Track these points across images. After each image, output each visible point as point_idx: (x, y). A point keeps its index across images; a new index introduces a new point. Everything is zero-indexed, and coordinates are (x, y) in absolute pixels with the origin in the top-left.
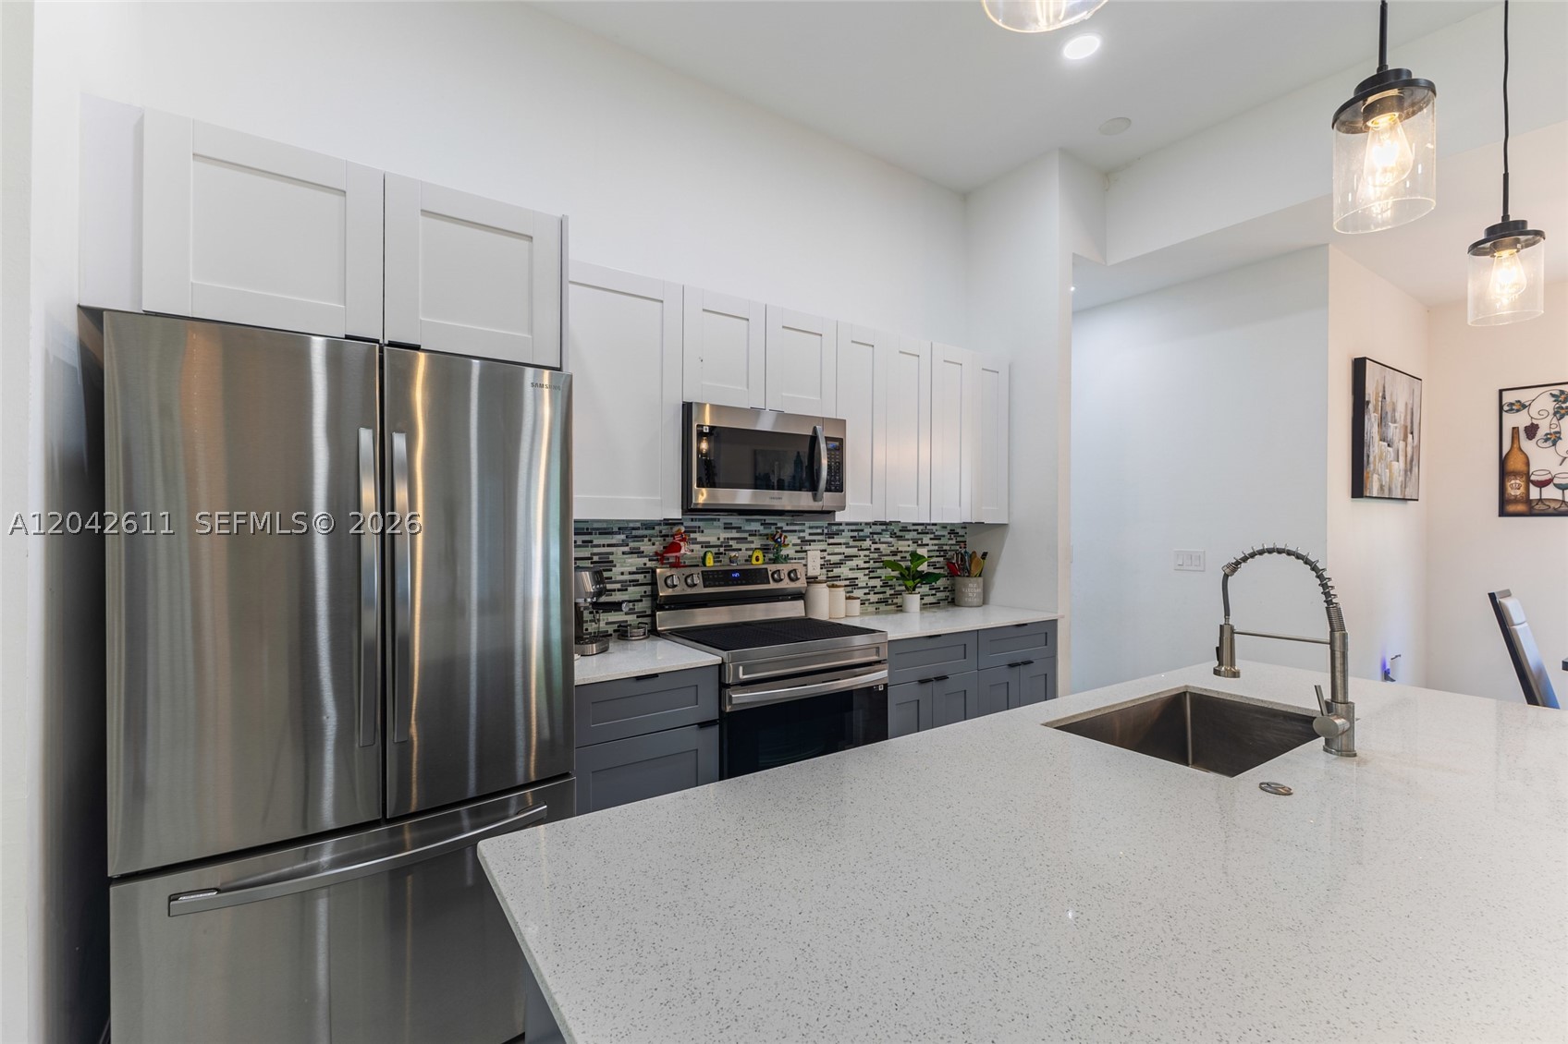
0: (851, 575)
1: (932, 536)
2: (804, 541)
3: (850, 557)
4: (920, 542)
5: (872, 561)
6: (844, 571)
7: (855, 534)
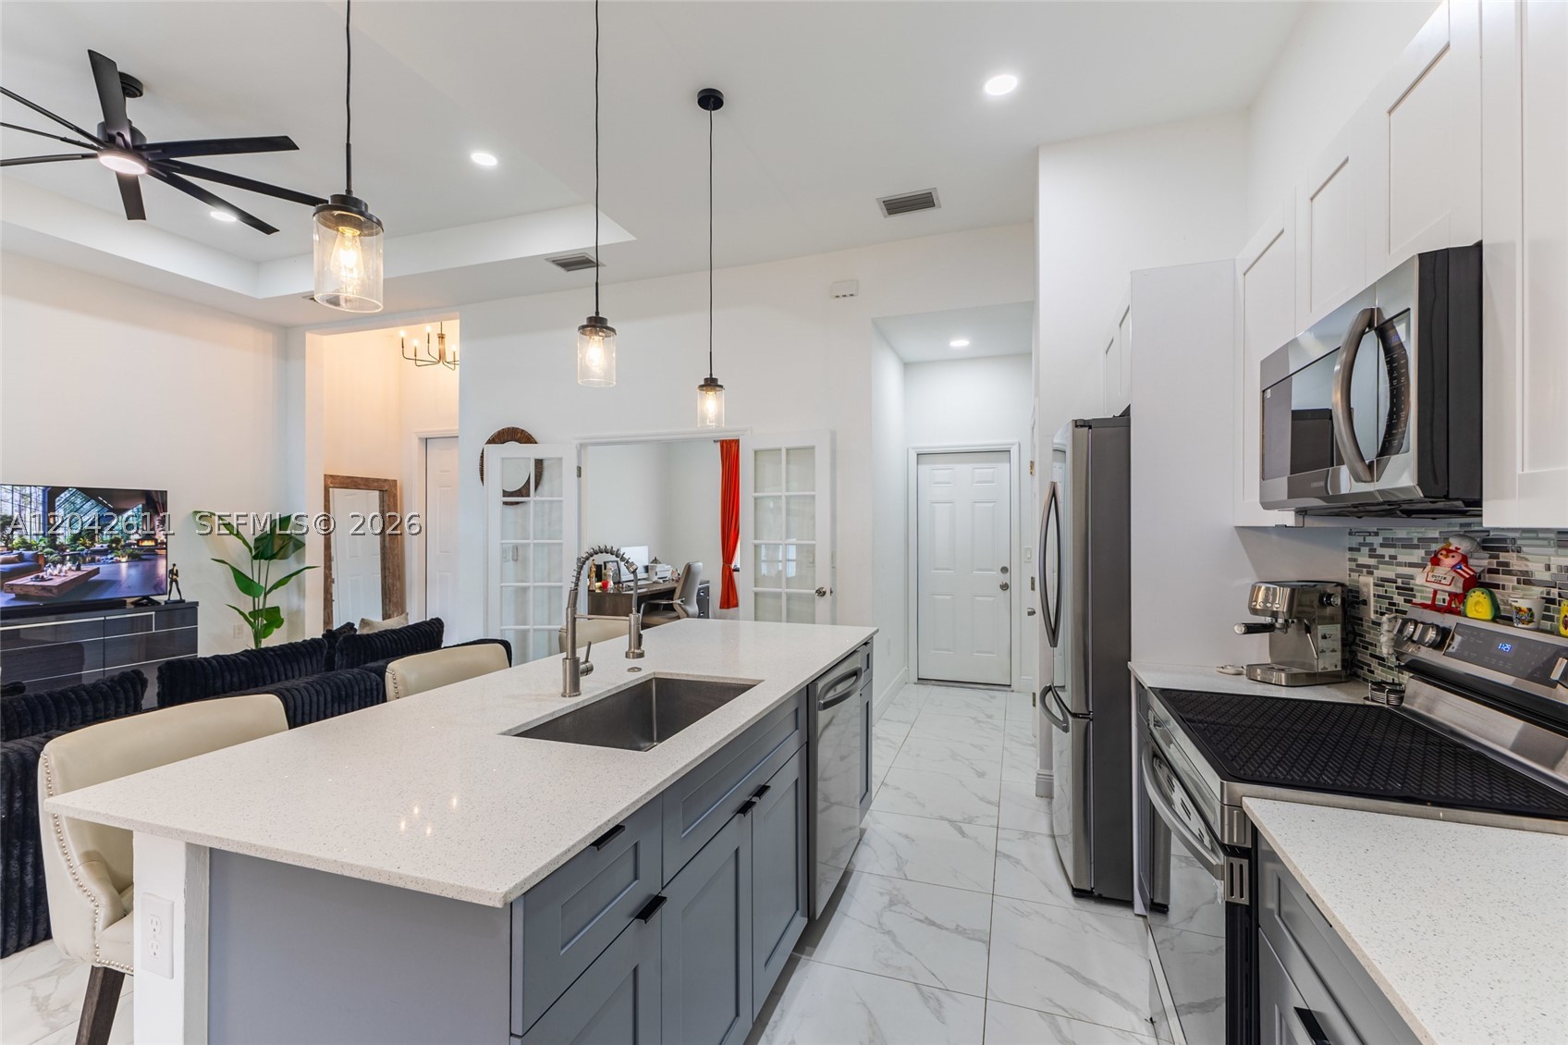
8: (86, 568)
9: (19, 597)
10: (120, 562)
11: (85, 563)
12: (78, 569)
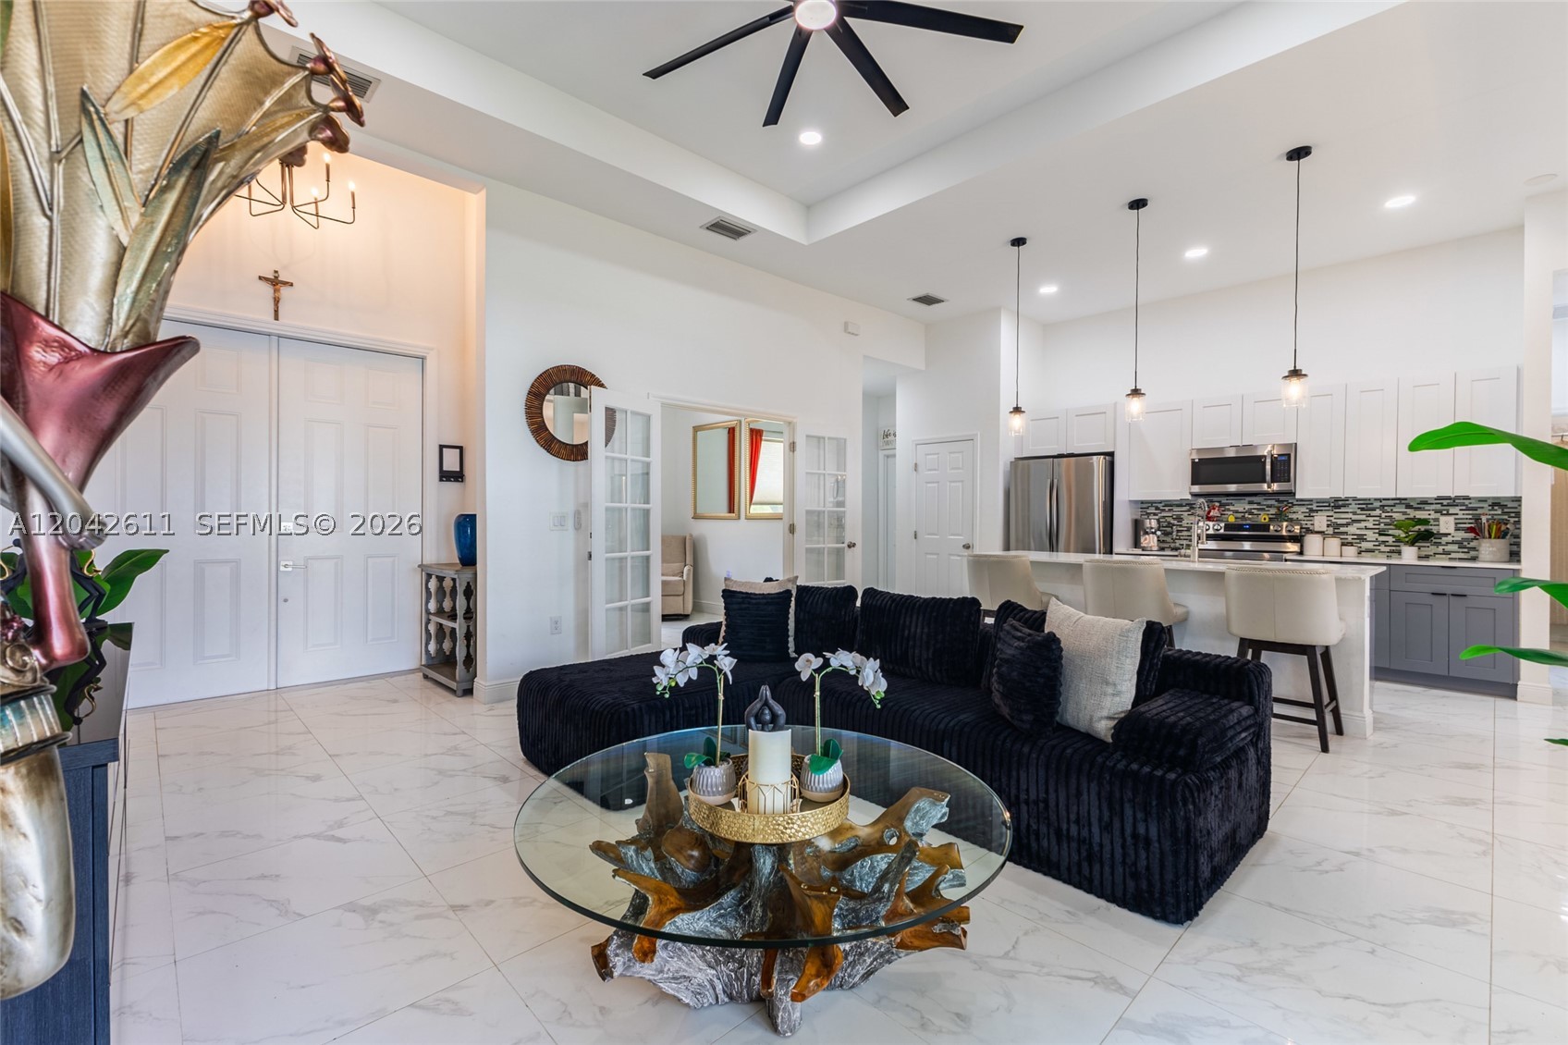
0: (1359, 532)
1: (1464, 508)
2: (1311, 510)
3: (1359, 521)
4: (1445, 512)
5: (1382, 525)
6: (1352, 529)
7: (1364, 506)
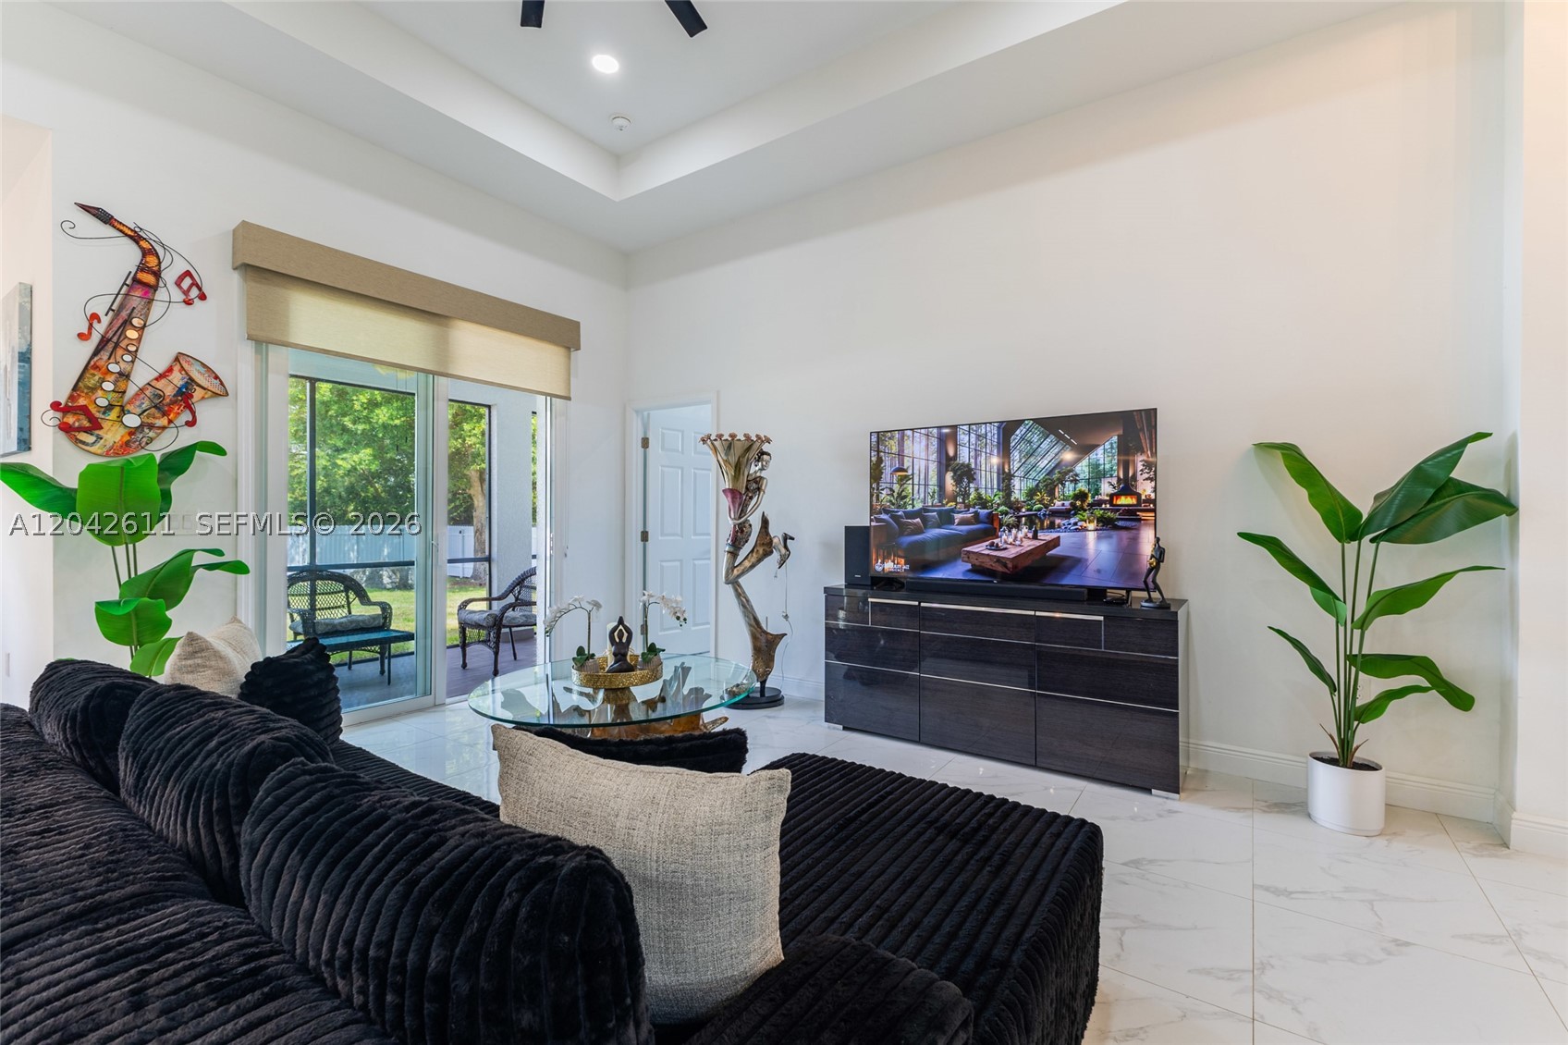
8: (1046, 536)
9: (975, 570)
10: (1085, 529)
11: (1042, 528)
12: (1035, 537)
